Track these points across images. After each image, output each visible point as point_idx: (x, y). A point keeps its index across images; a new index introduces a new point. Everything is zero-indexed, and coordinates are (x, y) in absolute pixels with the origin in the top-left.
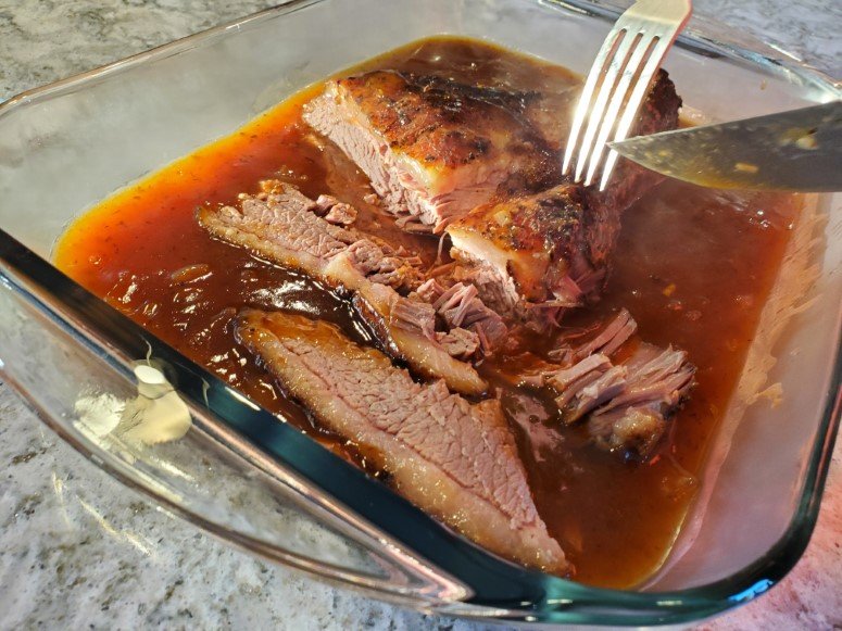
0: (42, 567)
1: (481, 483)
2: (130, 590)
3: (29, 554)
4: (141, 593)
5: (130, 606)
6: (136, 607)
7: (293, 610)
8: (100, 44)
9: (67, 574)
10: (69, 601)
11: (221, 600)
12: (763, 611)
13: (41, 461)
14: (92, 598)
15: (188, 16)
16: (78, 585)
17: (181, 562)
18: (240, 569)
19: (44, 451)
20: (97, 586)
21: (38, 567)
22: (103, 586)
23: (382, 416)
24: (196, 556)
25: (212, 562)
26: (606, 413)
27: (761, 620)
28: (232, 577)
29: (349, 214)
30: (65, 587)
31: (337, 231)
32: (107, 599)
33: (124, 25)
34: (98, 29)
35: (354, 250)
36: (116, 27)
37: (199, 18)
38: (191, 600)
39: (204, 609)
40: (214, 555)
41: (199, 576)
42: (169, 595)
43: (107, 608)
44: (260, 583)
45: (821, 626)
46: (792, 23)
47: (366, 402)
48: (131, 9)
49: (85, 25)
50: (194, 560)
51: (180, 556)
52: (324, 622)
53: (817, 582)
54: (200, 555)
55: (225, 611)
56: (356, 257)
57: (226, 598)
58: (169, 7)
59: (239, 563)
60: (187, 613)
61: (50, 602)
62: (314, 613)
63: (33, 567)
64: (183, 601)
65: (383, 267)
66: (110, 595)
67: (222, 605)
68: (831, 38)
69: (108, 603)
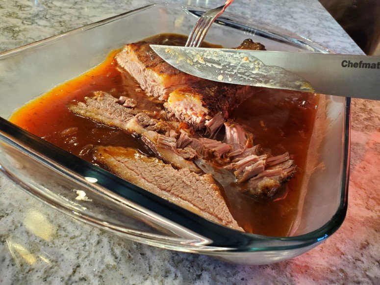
0: (13, 265)
1: (209, 208)
2: (56, 272)
3: (6, 260)
4: (61, 272)
5: (56, 279)
6: (59, 278)
7: (132, 273)
8: (14, 41)
9: (25, 267)
10: (27, 278)
11: (98, 272)
12: (327, 256)
13: (7, 219)
14: (38, 277)
15: (53, 29)
16: (31, 272)
17: (78, 258)
18: (105, 258)
19: (8, 214)
20: (40, 271)
21: (10, 265)
22: (43, 271)
23: (163, 184)
24: (84, 254)
25: (92, 256)
26: (256, 179)
27: (326, 260)
28: (102, 262)
29: (133, 103)
30: (25, 273)
31: (129, 110)
32: (45, 276)
33: (24, 33)
34: (12, 34)
35: (138, 117)
36: (20, 34)
37: (58, 30)
38: (84, 273)
39: (91, 277)
40: (93, 253)
41: (87, 263)
42: (74, 272)
43: (46, 280)
44: (115, 263)
45: (350, 260)
46: (304, 31)
47: (155, 179)
48: (26, 26)
49: (6, 33)
50: (84, 256)
51: (77, 255)
52: (146, 277)
53: (346, 243)
54: (87, 254)
55: (100, 277)
56: (139, 120)
57: (101, 271)
58: (43, 26)
59: (105, 256)
60: (83, 279)
61: (19, 280)
62: (141, 274)
63: (8, 265)
64: (81, 274)
65: (151, 124)
66: (46, 274)
67: (99, 274)
68: (320, 36)
69: (46, 278)
